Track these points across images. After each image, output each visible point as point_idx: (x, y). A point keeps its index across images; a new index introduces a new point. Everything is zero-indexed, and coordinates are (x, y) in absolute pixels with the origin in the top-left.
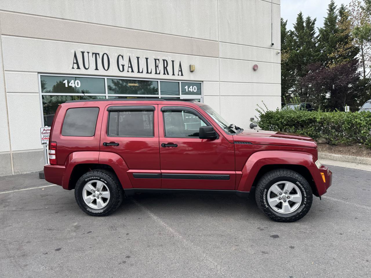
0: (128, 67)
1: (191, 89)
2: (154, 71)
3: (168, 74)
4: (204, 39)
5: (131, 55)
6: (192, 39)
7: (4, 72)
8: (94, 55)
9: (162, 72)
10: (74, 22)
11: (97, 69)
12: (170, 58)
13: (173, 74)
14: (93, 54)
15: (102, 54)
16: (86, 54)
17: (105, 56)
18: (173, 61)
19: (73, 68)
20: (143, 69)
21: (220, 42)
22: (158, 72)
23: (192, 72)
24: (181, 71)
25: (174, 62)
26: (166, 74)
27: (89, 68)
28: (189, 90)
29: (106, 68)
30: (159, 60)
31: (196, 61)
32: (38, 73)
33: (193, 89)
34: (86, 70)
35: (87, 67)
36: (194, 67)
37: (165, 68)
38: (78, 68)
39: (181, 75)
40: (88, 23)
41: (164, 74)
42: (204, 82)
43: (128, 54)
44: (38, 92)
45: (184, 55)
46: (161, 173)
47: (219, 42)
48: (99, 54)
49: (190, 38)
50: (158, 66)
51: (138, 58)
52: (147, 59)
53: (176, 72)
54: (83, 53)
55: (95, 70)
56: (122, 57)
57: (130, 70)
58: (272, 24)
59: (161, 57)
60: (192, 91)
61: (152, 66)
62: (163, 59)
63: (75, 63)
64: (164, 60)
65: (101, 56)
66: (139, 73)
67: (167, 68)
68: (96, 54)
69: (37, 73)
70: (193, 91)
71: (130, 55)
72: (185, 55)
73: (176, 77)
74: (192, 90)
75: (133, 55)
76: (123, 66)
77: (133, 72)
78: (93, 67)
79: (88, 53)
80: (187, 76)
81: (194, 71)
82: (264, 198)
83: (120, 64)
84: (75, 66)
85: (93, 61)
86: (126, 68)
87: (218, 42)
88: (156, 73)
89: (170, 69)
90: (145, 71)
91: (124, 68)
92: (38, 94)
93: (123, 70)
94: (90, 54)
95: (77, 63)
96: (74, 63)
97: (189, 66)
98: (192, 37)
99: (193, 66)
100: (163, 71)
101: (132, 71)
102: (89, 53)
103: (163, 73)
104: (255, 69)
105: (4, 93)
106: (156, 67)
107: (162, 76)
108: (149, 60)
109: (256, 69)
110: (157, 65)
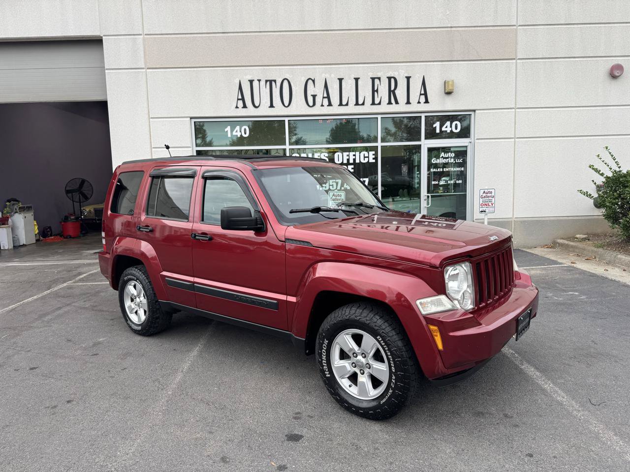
0: (322, 98)
2: (369, 100)
3: (397, 102)
4: (480, 26)
5: (329, 76)
6: (453, 29)
7: (149, 120)
8: (268, 83)
9: (385, 100)
10: (239, 34)
11: (272, 106)
12: (403, 71)
13: (408, 102)
14: (267, 81)
15: (281, 80)
16: (255, 84)
17: (286, 84)
18: (408, 78)
19: (237, 107)
20: (350, 98)
21: (520, 26)
22: (377, 101)
23: (449, 93)
24: (425, 94)
25: (411, 79)
26: (392, 104)
27: (259, 105)
28: (444, 129)
29: (286, 102)
30: (379, 79)
31: (459, 73)
32: (191, 118)
34: (255, 109)
35: (257, 104)
36: (454, 85)
37: (392, 92)
38: (245, 106)
39: (425, 103)
40: (260, 32)
41: (390, 103)
42: (477, 112)
43: (324, 76)
44: (189, 146)
45: (432, 63)
47: (519, 28)
48: (275, 81)
49: (449, 29)
50: (377, 91)
51: (341, 80)
52: (357, 80)
53: (414, 97)
54: (251, 82)
55: (269, 107)
56: (314, 81)
57: (326, 102)
59: (384, 72)
60: (449, 132)
61: (365, 92)
62: (389, 75)
63: (240, 99)
64: (389, 78)
65: (279, 84)
66: (342, 107)
67: (396, 91)
68: (271, 81)
69: (189, 119)
71: (327, 76)
72: (434, 63)
73: (414, 107)
74: (449, 130)
75: (333, 75)
76: (314, 96)
77: (332, 105)
78: (266, 102)
79: (259, 81)
80: (438, 104)
81: (453, 92)
82: (324, 357)
83: (309, 93)
84: (240, 104)
85: (266, 93)
86: (319, 100)
87: (515, 27)
88: (373, 103)
89: (401, 93)
90: (353, 101)
91: (316, 101)
92: (190, 149)
93: (314, 104)
94: (263, 83)
95: (243, 99)
96: (238, 99)
97: (444, 83)
98: (452, 26)
99: (450, 83)
100: (388, 98)
101: (330, 104)
102: (261, 82)
103: (387, 101)
104: (615, 73)
105: (149, 150)
106: (374, 91)
107: (384, 108)
108: (360, 82)
109: (617, 74)
110: (376, 89)
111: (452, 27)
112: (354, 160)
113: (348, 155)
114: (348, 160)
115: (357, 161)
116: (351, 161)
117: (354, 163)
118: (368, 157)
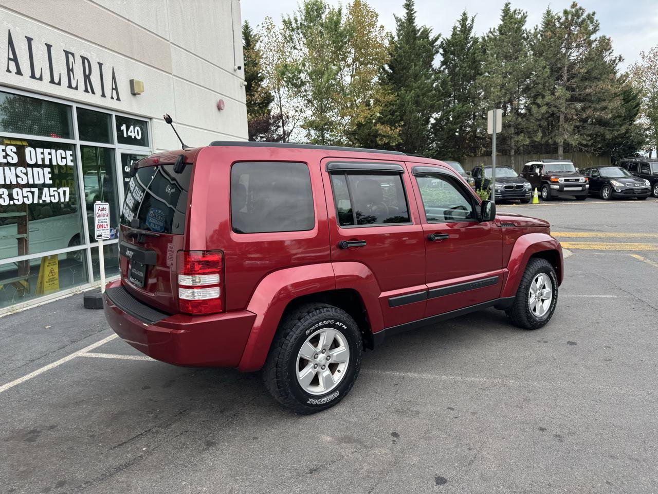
0: (7, 59)
1: (131, 132)
2: (65, 81)
3: (93, 93)
4: (148, 29)
5: (13, 28)
6: (130, 23)
9: (82, 85)
12: (95, 55)
13: (103, 95)
18: (100, 65)
20: (43, 71)
22: (74, 84)
23: (134, 94)
24: (117, 90)
25: (103, 67)
26: (89, 92)
28: (129, 134)
30: (73, 55)
31: (140, 74)
33: (134, 132)
36: (143, 87)
37: (87, 77)
39: (116, 100)
41: (86, 91)
42: (154, 120)
46: (429, 289)
47: (171, 44)
50: (72, 70)
51: (29, 40)
52: (49, 47)
53: (108, 92)
57: (13, 66)
58: (233, 31)
59: (79, 49)
60: (133, 137)
61: (60, 68)
62: (83, 55)
64: (83, 59)
66: (33, 80)
67: (91, 77)
70: (135, 137)
71: (11, 27)
72: (119, 56)
73: (108, 102)
74: (133, 135)
75: (18, 29)
77: (21, 74)
80: (127, 105)
81: (139, 94)
86: (2, 60)
87: (168, 43)
88: (70, 86)
89: (95, 78)
90: (47, 76)
97: (129, 81)
99: (139, 82)
100: (83, 83)
101: (19, 72)
103: (84, 89)
104: (221, 107)
106: (70, 70)
107: (80, 95)
108: (53, 51)
110: (71, 68)
111: (129, 20)
112: (51, 160)
113: (42, 153)
114: (43, 160)
115: (54, 163)
116: (47, 162)
117: (51, 166)
118: (65, 158)
